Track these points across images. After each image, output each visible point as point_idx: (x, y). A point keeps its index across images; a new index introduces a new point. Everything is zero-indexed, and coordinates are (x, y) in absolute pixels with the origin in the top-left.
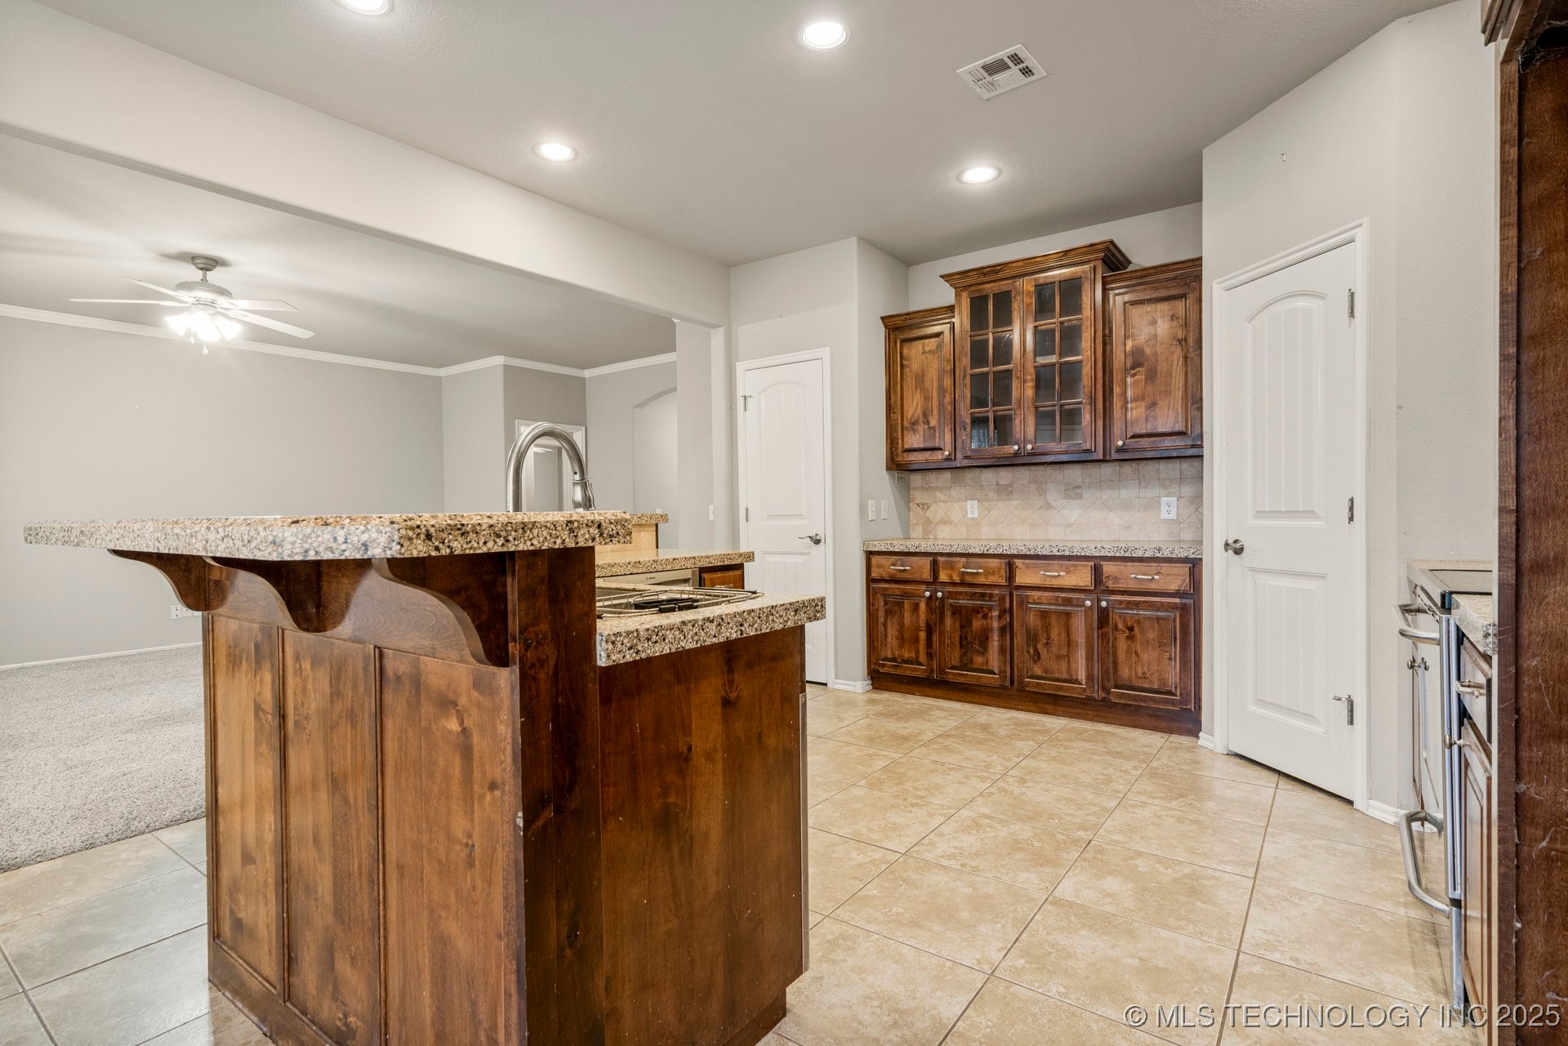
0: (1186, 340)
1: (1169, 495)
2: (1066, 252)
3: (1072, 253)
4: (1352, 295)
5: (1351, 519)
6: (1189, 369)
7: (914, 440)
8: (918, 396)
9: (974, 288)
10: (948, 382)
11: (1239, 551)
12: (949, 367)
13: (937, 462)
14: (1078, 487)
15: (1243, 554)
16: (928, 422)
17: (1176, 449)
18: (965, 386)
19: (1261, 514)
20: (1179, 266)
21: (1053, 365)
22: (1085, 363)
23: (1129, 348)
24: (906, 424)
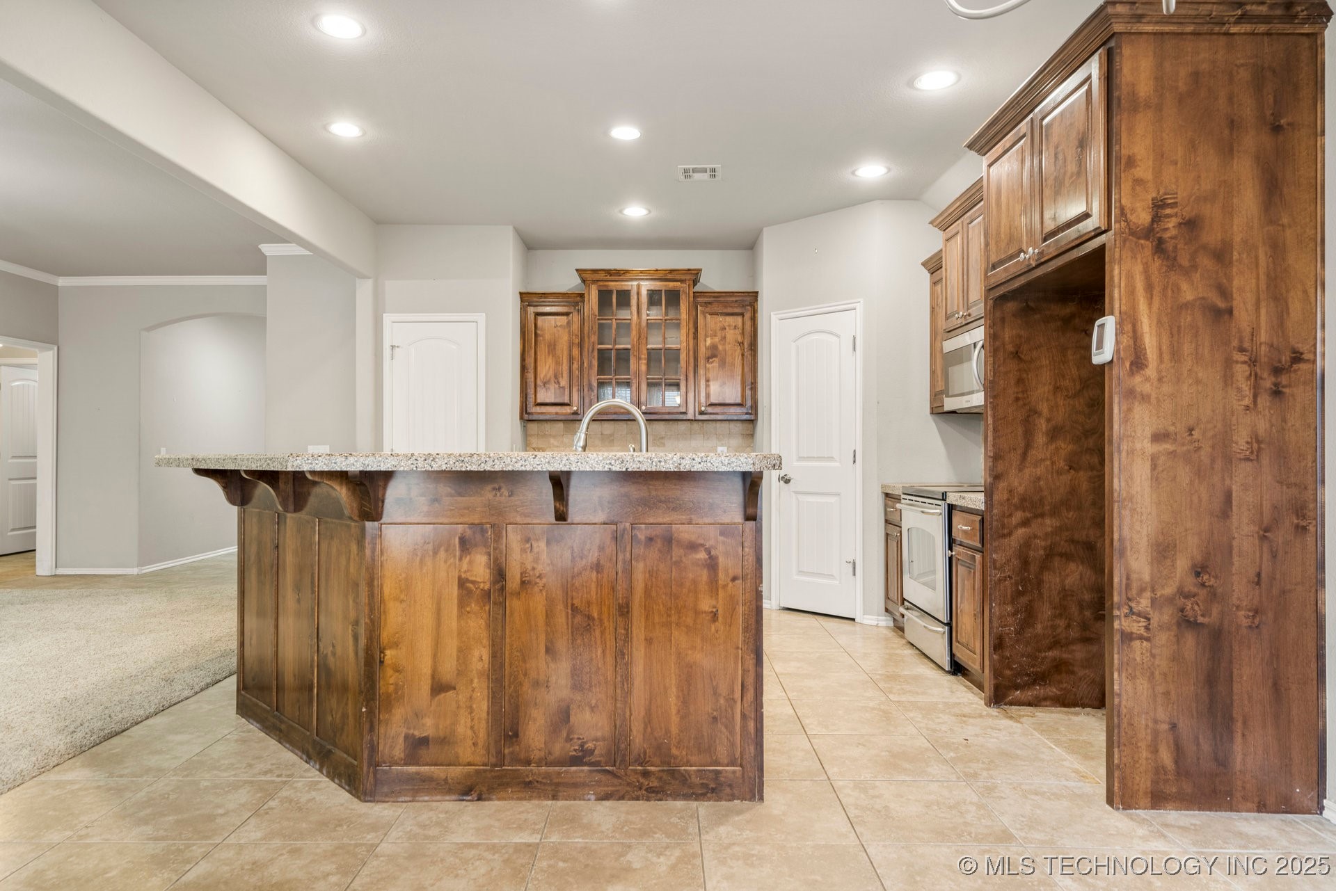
0: (743, 343)
1: (722, 445)
2: (671, 271)
3: (676, 273)
4: (855, 339)
5: (855, 462)
6: (745, 362)
7: (543, 396)
8: (550, 361)
9: (601, 283)
10: (576, 352)
11: (787, 481)
12: (577, 341)
13: (566, 414)
14: (662, 438)
15: (790, 483)
16: (559, 383)
17: (736, 414)
18: (593, 357)
19: (801, 459)
20: (740, 294)
21: (660, 349)
22: (682, 350)
23: (708, 344)
24: (539, 382)
